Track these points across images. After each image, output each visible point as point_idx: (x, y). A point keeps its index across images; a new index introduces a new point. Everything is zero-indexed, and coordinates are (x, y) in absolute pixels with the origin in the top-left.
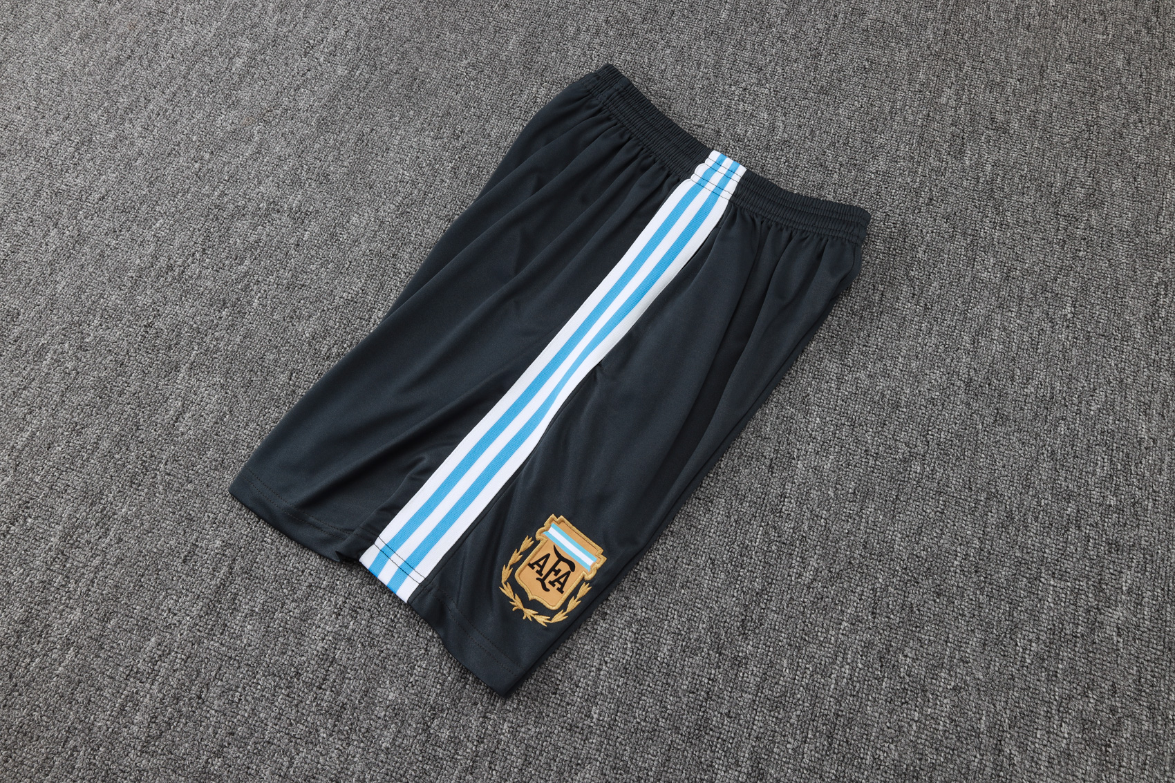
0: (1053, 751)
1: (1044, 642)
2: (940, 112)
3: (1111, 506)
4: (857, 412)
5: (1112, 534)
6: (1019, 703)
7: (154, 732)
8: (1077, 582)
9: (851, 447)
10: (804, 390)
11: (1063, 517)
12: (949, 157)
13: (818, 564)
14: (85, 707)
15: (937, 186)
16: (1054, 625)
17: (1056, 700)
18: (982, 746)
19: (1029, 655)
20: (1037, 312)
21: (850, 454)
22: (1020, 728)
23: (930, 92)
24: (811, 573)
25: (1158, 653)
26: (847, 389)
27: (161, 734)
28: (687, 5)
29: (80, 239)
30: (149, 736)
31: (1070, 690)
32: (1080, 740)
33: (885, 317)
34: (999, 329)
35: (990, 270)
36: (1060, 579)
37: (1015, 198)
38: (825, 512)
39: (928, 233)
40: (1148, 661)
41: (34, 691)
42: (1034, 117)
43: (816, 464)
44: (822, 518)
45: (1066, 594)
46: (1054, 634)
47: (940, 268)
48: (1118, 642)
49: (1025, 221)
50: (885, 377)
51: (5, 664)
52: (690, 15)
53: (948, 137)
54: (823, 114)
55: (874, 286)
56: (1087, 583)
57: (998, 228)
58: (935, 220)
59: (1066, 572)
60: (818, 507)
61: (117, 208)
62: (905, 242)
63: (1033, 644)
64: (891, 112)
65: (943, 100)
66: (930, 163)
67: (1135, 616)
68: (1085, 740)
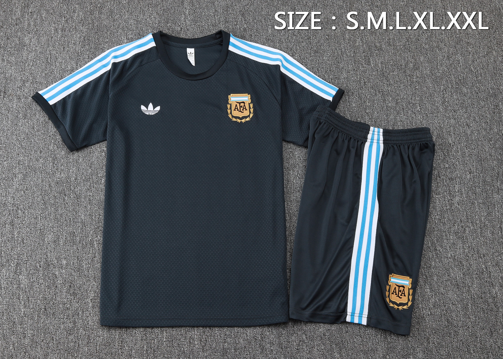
0: (450, 244)
1: (439, 215)
2: (358, 49)
3: (447, 167)
5: (449, 176)
6: (437, 235)
7: (203, 344)
8: (444, 194)
11: (434, 176)
12: (366, 65)
14: (179, 347)
15: (365, 77)
16: (441, 209)
17: (447, 230)
18: (431, 251)
19: (436, 220)
20: (410, 112)
22: (439, 241)
23: (352, 42)
25: (470, 206)
27: (205, 344)
28: (255, 31)
29: (78, 197)
30: (202, 346)
31: (450, 226)
32: (456, 238)
34: (400, 121)
35: (391, 102)
36: (439, 195)
37: (391, 74)
39: (368, 95)
40: (468, 209)
41: (161, 349)
42: (389, 41)
45: (441, 199)
46: (441, 211)
47: (375, 107)
48: (459, 207)
49: (397, 81)
51: (147, 345)
52: (258, 34)
53: (363, 58)
54: (319, 61)
56: (446, 193)
57: (389, 86)
58: (368, 90)
59: (440, 192)
61: (84, 180)
62: (361, 101)
63: (437, 216)
64: (341, 54)
65: (357, 44)
66: (361, 70)
67: (462, 198)
68: (457, 238)
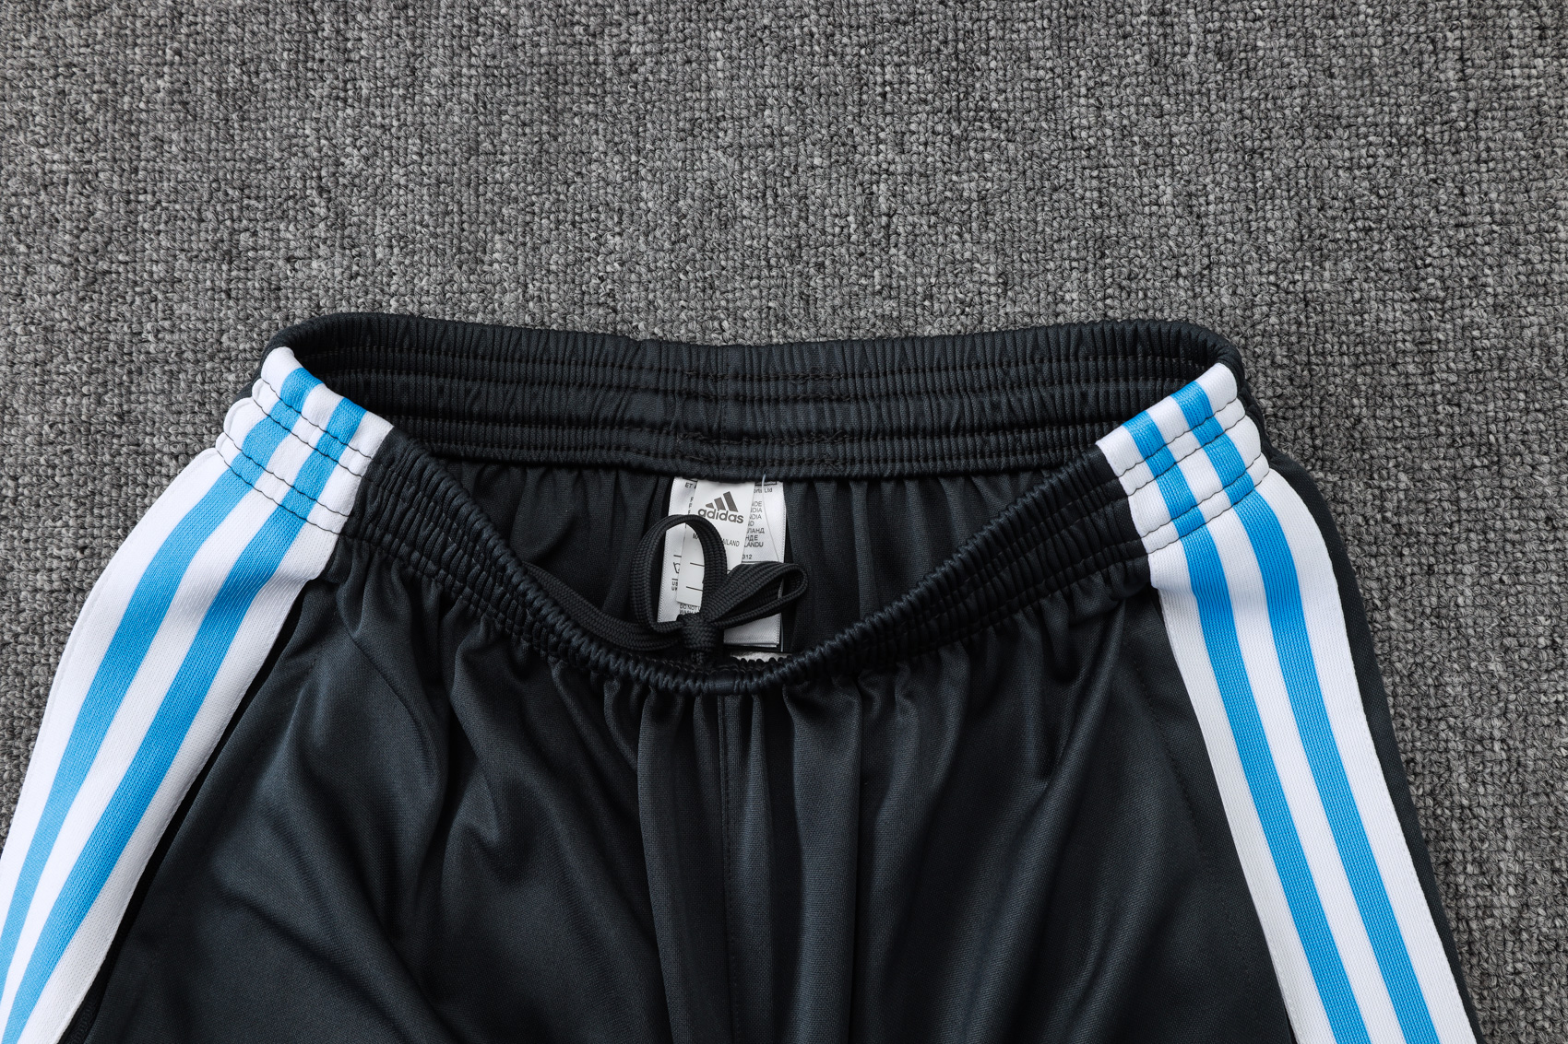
4: (1495, 420)
9: (1510, 523)
10: (1346, 410)
13: (1522, 862)
21: (1513, 543)
24: (1511, 891)
26: (1449, 366)
33: (1488, 127)
38: (1497, 723)
43: (1434, 600)
44: (1492, 738)
50: (1536, 296)
55: (1433, 41)
60: (1477, 716)
